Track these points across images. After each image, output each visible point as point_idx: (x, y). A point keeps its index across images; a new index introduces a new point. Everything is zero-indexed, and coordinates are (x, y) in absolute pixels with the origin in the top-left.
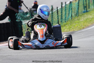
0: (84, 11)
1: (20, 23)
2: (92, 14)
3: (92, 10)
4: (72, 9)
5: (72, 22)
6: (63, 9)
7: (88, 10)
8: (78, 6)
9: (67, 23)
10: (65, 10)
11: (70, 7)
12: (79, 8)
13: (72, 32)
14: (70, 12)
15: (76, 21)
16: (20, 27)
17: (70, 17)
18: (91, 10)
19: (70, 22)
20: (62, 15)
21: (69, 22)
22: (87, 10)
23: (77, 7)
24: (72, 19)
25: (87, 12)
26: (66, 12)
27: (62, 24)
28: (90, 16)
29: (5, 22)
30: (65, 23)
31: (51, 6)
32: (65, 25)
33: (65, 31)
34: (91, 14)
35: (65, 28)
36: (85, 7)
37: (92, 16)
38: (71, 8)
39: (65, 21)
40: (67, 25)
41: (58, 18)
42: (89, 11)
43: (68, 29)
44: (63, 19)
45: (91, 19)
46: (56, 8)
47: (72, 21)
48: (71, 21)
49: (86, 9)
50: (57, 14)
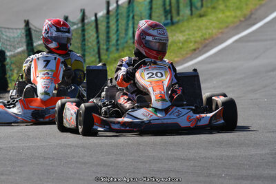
0: (166, 22)
2: (184, 31)
3: (185, 18)
4: (133, 18)
6: (111, 18)
7: (176, 19)
8: (151, 8)
10: (117, 20)
11: (129, 11)
12: (153, 14)
14: (131, 25)
17: (130, 39)
18: (183, 21)
20: (108, 32)
22: (171, 19)
23: (148, 12)
25: (173, 23)
26: (118, 25)
27: (109, 57)
28: (180, 35)
31: (81, 10)
34: (183, 29)
36: (167, 12)
37: (184, 36)
38: (131, 16)
39: (117, 50)
41: (98, 42)
42: (178, 22)
44: (111, 44)
45: (183, 44)
46: (94, 14)
49: (169, 17)
50: (95, 30)
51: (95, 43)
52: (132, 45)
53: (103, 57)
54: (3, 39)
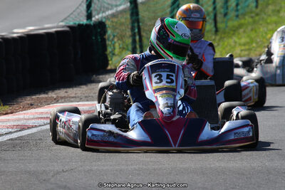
1: (99, 30)
5: (257, 18)
9: (243, 21)
15: (269, 16)
16: (100, 40)
17: (253, 2)
19: (250, 20)
21: (248, 19)
24: (257, 7)
27: (226, 26)
30: (236, 23)
32: (234, 31)
39: (237, 16)
40: (241, 30)
41: (215, 8)
44: (230, 9)
47: (257, 15)
48: (254, 14)
51: (211, 9)
52: (254, 9)
53: (220, 25)
54: (104, 7)
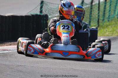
1: (45, 18)
9: (111, 23)
13: (116, 37)
16: (45, 23)
19: (115, 23)
21: (113, 22)
29: (24, 15)
30: (108, 23)
32: (107, 26)
33: (105, 35)
35: (106, 31)
40: (110, 27)
43: (111, 32)
48: (116, 21)
